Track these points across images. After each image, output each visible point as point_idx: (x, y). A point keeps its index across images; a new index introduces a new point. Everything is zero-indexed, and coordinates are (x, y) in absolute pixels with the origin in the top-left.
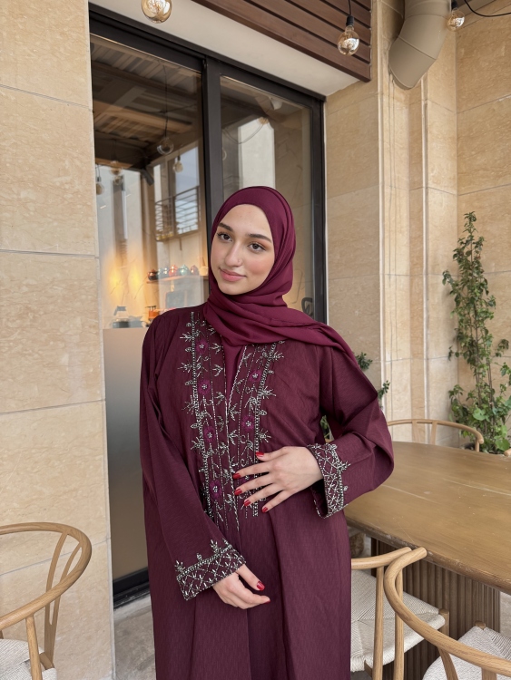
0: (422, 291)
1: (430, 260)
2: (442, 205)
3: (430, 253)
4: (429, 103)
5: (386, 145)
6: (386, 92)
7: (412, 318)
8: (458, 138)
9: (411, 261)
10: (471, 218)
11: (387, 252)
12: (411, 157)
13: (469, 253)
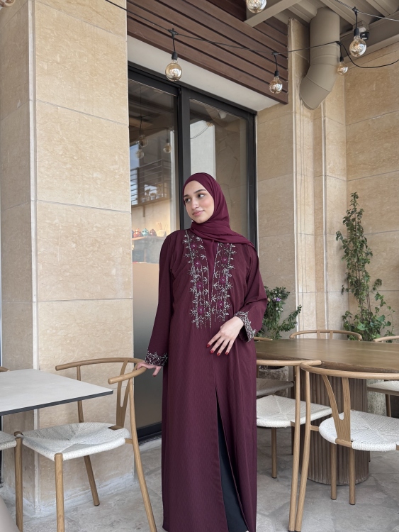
0: (322, 245)
1: (328, 224)
2: (336, 188)
3: (328, 220)
4: (327, 119)
5: (298, 147)
6: (298, 112)
7: (316, 264)
8: (347, 142)
9: (315, 225)
10: (355, 196)
11: (299, 218)
12: (315, 155)
13: (354, 220)
